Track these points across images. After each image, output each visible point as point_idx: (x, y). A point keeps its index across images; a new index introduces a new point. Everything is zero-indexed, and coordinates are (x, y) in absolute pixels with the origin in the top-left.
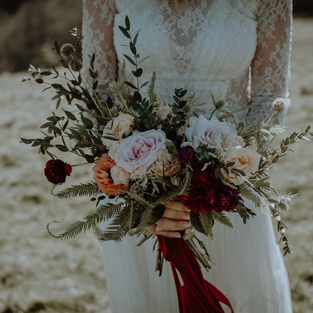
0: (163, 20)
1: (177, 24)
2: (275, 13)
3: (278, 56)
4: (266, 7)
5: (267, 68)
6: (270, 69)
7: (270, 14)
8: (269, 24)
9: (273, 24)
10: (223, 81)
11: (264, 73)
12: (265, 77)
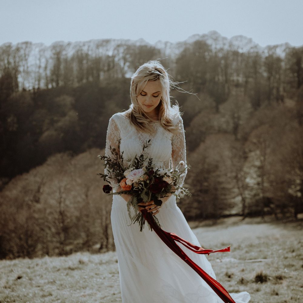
0: (139, 140)
1: (144, 141)
2: (179, 138)
3: (182, 153)
4: (176, 136)
5: (178, 158)
6: (179, 158)
7: (178, 138)
8: (178, 142)
9: (179, 142)
10: (161, 162)
11: (177, 160)
12: (178, 161)
